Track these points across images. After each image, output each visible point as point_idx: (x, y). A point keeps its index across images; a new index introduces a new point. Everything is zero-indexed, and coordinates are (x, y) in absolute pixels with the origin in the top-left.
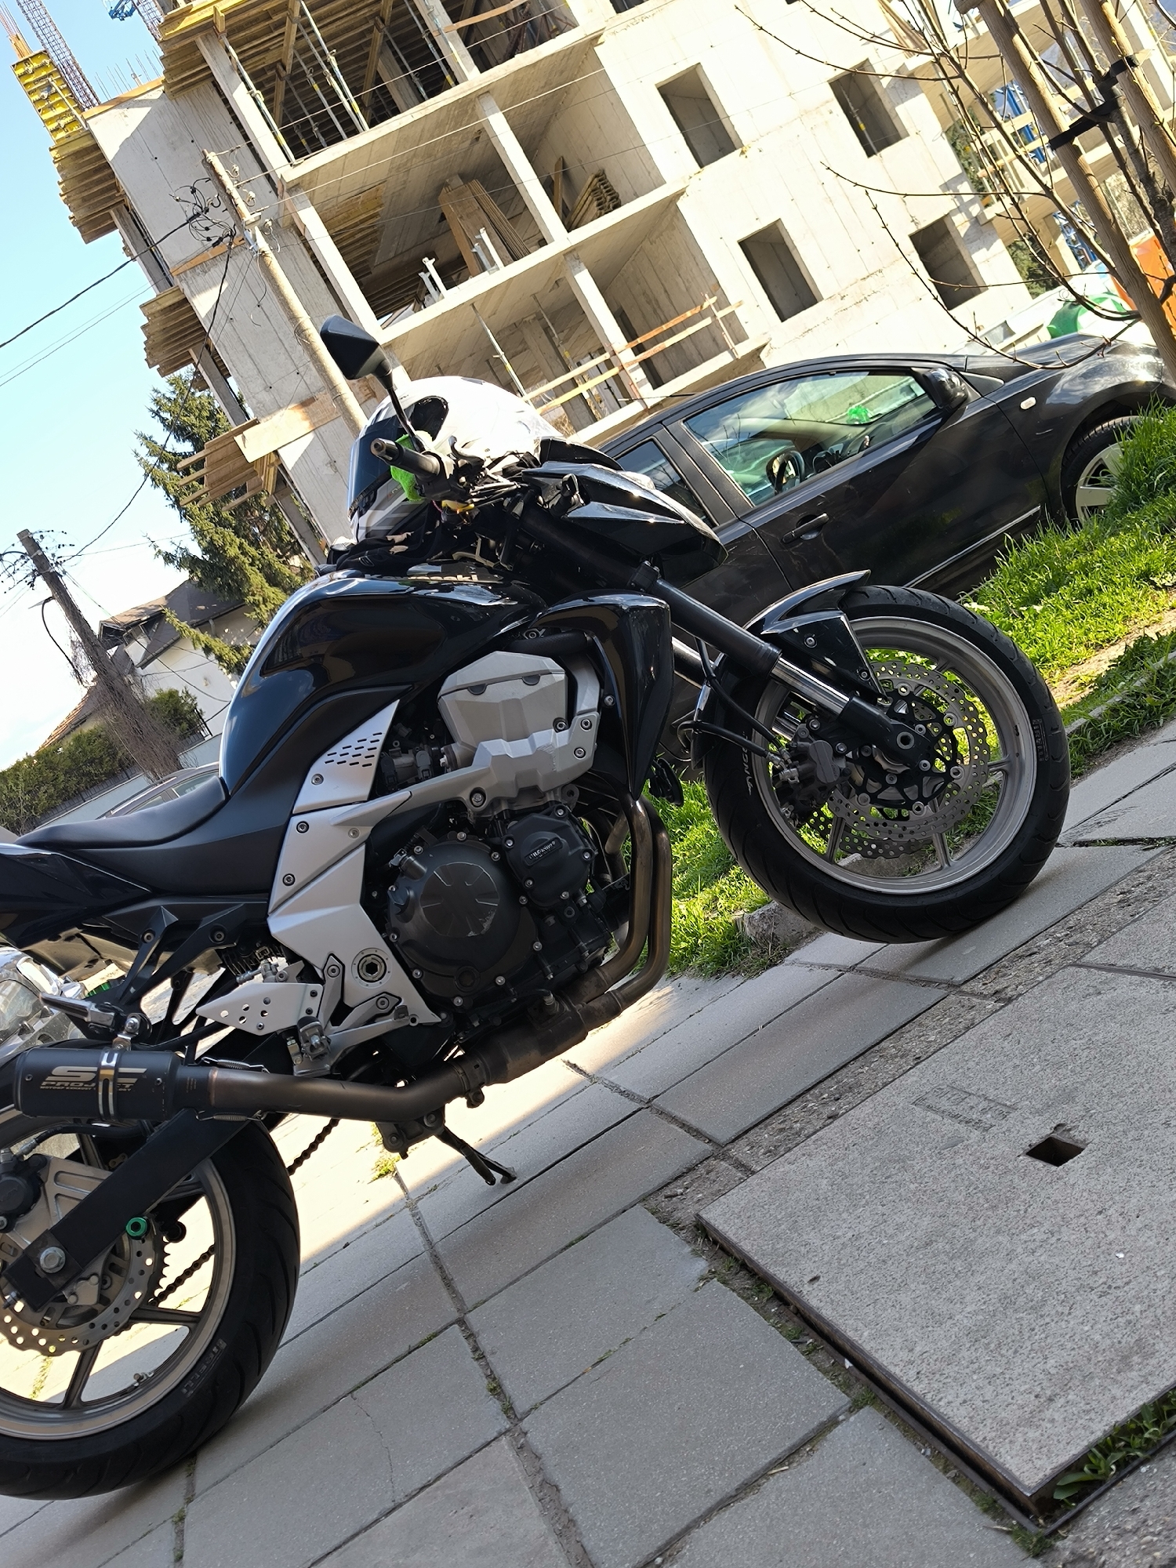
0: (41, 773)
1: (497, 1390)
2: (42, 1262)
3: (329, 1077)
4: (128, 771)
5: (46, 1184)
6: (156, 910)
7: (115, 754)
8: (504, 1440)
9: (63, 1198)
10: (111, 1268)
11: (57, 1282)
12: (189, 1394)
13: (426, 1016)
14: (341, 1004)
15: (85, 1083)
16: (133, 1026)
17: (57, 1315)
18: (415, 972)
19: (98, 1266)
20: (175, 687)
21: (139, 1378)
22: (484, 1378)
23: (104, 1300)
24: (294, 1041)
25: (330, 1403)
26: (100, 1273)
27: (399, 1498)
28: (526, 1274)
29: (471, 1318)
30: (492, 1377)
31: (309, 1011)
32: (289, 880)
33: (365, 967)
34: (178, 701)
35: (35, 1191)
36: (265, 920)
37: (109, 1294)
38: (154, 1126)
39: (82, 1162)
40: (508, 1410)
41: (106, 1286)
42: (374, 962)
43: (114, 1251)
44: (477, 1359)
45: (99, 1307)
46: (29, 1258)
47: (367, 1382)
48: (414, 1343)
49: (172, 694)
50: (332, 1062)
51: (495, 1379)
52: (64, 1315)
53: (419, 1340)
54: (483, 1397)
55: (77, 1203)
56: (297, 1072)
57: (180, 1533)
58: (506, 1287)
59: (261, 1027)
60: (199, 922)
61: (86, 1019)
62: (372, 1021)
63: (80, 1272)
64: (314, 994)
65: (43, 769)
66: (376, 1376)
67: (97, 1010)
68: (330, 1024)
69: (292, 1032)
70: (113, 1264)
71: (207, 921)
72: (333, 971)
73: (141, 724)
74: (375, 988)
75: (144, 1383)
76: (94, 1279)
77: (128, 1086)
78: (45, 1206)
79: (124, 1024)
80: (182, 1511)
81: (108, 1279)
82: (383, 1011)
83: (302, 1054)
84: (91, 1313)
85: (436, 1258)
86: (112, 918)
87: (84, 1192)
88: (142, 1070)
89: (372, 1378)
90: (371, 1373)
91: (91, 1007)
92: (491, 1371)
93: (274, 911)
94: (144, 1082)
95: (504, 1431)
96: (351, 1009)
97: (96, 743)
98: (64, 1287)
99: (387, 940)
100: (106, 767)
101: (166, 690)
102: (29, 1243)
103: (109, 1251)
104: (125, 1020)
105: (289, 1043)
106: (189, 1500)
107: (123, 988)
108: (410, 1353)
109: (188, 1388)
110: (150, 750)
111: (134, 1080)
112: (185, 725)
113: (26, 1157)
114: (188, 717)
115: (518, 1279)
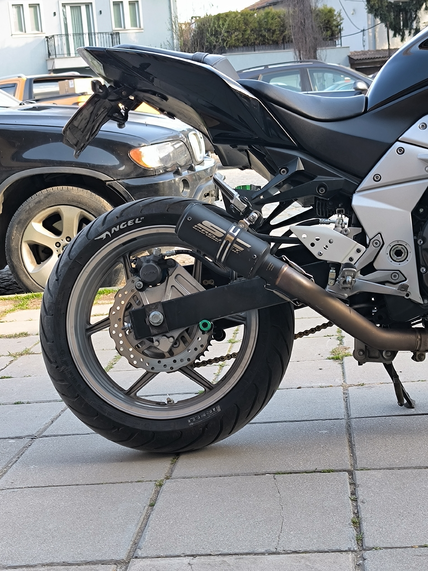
0: (239, 24)
1: (357, 523)
2: (151, 316)
3: (344, 301)
4: (286, 45)
5: (170, 277)
6: (295, 158)
7: (283, 32)
8: (351, 555)
9: (175, 289)
10: (182, 337)
11: (153, 331)
12: (190, 424)
13: (416, 296)
14: (371, 264)
15: (216, 237)
16: (254, 218)
17: (145, 347)
18: (422, 268)
19: (176, 334)
20: (334, 7)
21: (169, 401)
22: (352, 513)
23: (171, 353)
24: (334, 271)
25: (260, 472)
26: (176, 338)
27: (280, 549)
28: (399, 469)
29: (358, 474)
30: (357, 514)
31: (351, 259)
32: (377, 178)
33: (395, 250)
34: (332, 17)
35: (163, 278)
36: (352, 195)
37: (175, 351)
38: (238, 277)
39: (192, 275)
40: (360, 539)
41: (175, 346)
42: (402, 250)
43: (187, 330)
44: (352, 500)
45: (167, 355)
46: (145, 311)
47: (285, 473)
48: (319, 469)
49: (331, 11)
50: (350, 294)
51: (358, 517)
52: (148, 348)
53: (323, 468)
54: (347, 523)
55: (181, 296)
56: (328, 289)
57: (158, 493)
58: (384, 469)
59: (320, 254)
60: (315, 177)
61: (231, 201)
62: (383, 283)
63: (167, 332)
64: (358, 251)
65: (242, 22)
66: (291, 473)
67: (239, 199)
68: (359, 272)
69: (337, 266)
70: (183, 337)
71: (320, 178)
72: (376, 243)
73: (306, 21)
74: (395, 266)
75: (170, 405)
76: (171, 340)
77: (237, 250)
78: (164, 288)
79: (249, 214)
80: (162, 481)
81: (178, 343)
82: (393, 281)
83: (336, 281)
84: (162, 356)
85: (349, 426)
86: (269, 150)
87: (187, 293)
88: (249, 246)
89: (288, 473)
90: (289, 470)
91: (236, 195)
92: (358, 512)
93: (360, 191)
94: (247, 253)
95: (352, 550)
96: (375, 270)
97: (276, 20)
98: (155, 335)
99: (416, 241)
100: (275, 37)
101: (329, 6)
102: (148, 303)
103: (185, 329)
104: (251, 212)
105: (331, 271)
106: (167, 478)
107: (258, 194)
108: (315, 472)
109: (192, 421)
110: (304, 38)
111: (242, 249)
112: (329, 33)
113: (166, 258)
114: (334, 28)
115: (393, 469)
